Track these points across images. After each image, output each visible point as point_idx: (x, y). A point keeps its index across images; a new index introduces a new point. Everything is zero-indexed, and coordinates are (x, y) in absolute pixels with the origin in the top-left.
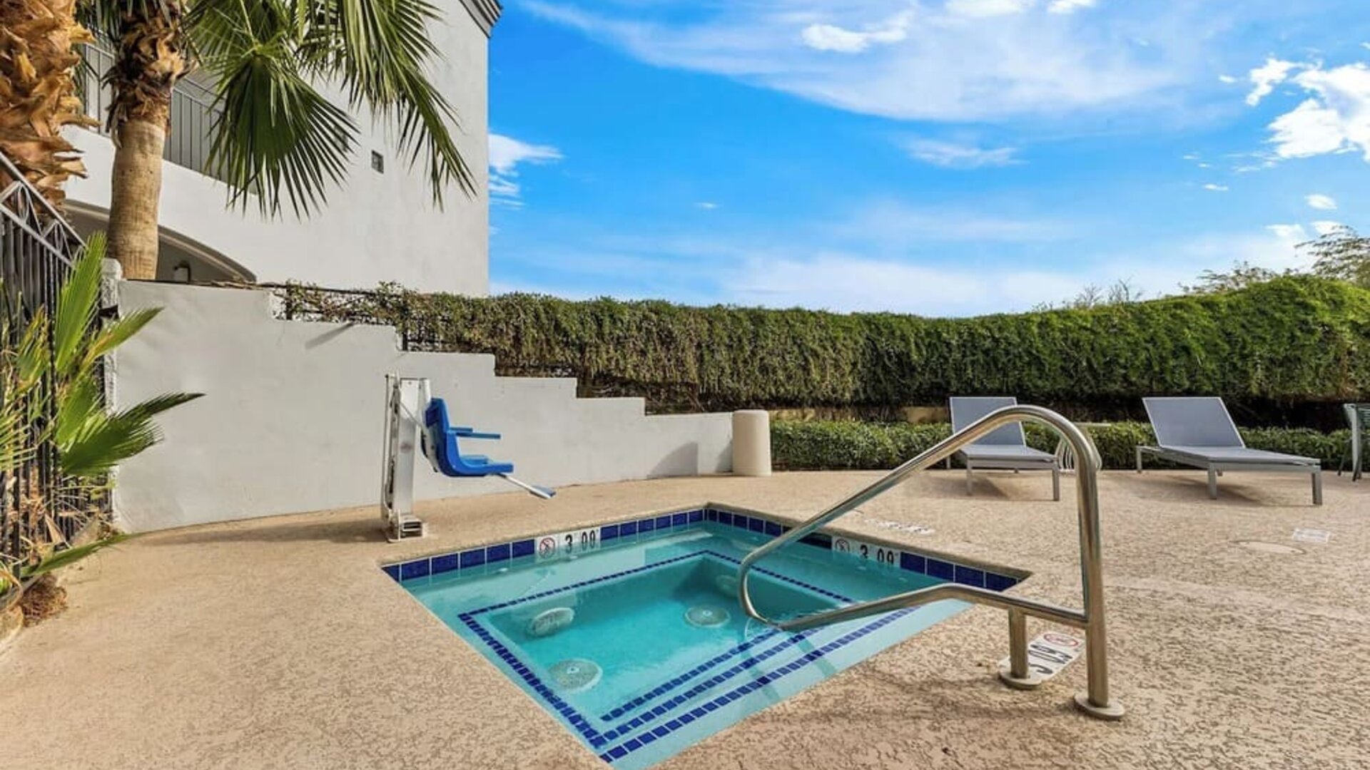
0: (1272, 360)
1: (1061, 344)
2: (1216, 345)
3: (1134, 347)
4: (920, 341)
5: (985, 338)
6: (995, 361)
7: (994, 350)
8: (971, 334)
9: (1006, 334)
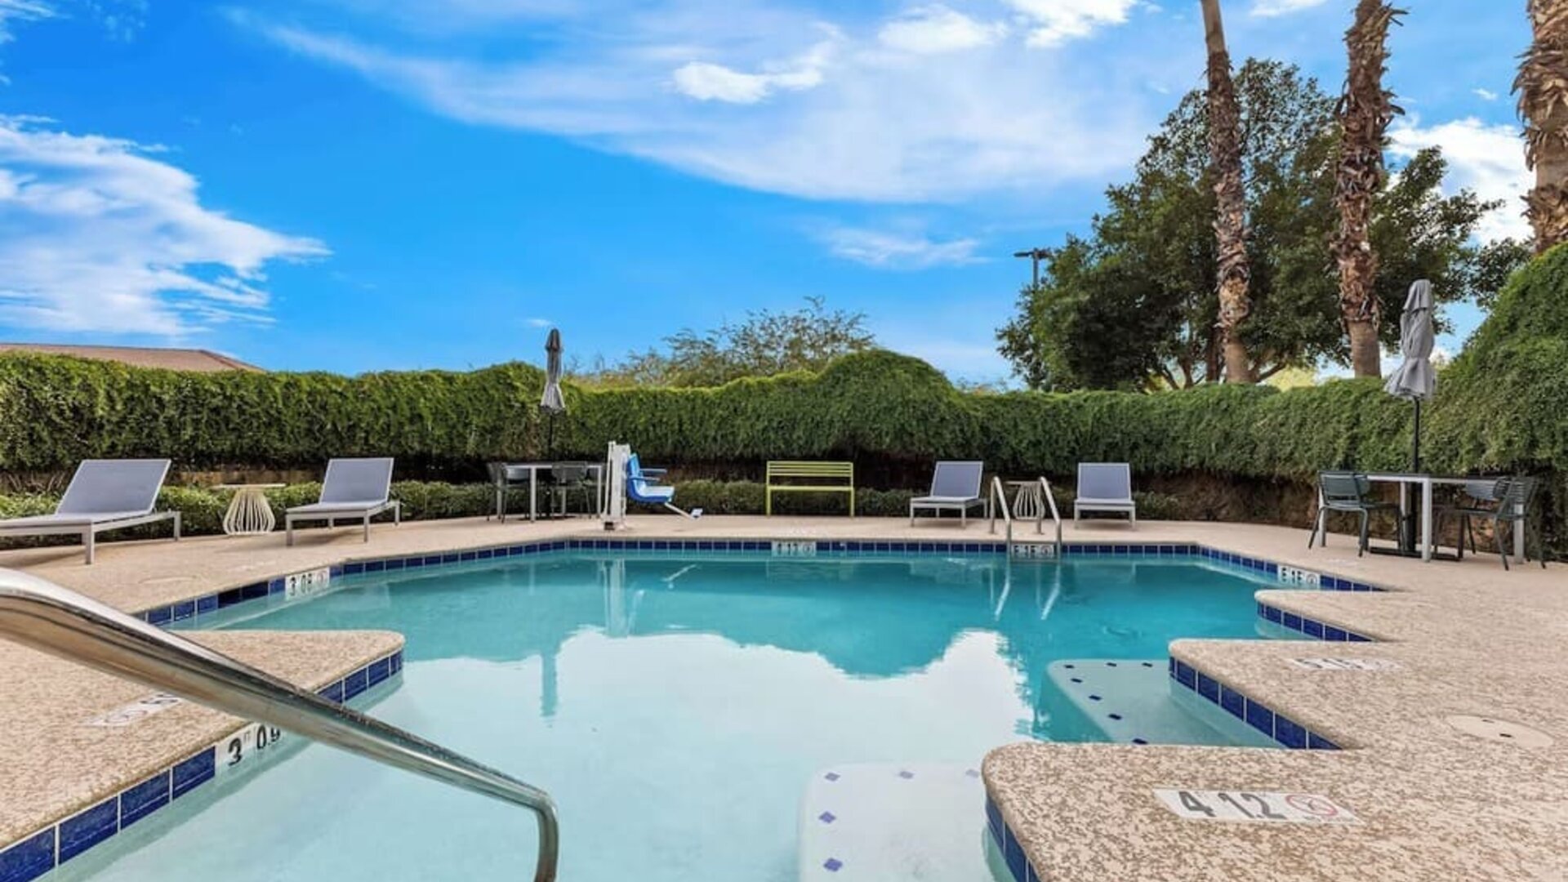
0: (483, 428)
1: (306, 405)
2: (446, 414)
3: (377, 412)
4: (115, 394)
5: (214, 395)
6: (227, 421)
7: (227, 408)
8: (195, 390)
9: (242, 392)
